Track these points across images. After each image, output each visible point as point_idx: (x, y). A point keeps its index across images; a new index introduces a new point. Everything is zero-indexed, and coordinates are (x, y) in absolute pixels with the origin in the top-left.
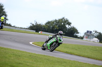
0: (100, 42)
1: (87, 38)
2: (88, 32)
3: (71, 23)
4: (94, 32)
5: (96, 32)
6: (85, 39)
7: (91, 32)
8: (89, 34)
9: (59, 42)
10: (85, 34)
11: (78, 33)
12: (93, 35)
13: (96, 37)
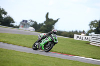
0: (36, 31)
1: (22, 27)
2: (24, 21)
3: (6, 13)
4: (30, 22)
5: (31, 21)
6: (21, 28)
7: (26, 21)
8: (24, 23)
9: (55, 41)
10: (21, 23)
11: (14, 22)
12: (29, 25)
13: (31, 26)
